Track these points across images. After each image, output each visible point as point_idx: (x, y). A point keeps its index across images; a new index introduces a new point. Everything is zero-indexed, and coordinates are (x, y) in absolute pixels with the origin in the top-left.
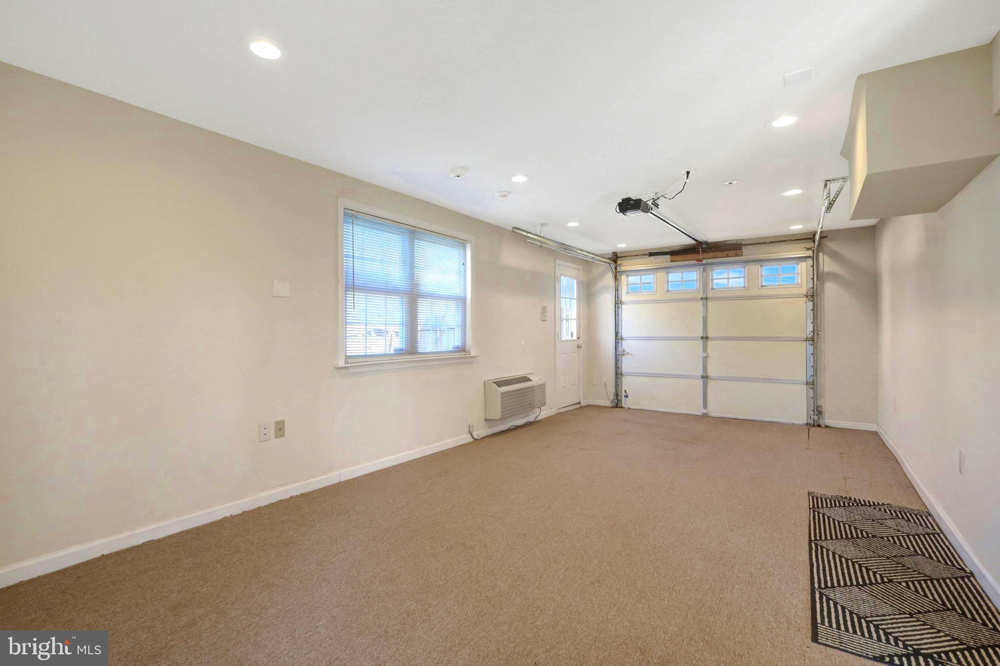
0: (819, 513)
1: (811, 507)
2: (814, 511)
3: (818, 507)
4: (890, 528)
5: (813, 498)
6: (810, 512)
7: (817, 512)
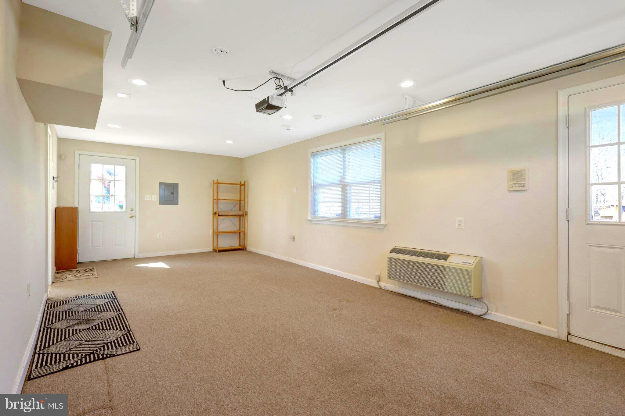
0: (124, 329)
1: (131, 332)
2: (128, 330)
3: (126, 334)
4: (75, 340)
5: (134, 342)
6: (130, 328)
7: (125, 330)
